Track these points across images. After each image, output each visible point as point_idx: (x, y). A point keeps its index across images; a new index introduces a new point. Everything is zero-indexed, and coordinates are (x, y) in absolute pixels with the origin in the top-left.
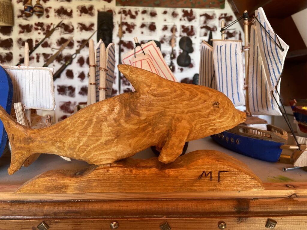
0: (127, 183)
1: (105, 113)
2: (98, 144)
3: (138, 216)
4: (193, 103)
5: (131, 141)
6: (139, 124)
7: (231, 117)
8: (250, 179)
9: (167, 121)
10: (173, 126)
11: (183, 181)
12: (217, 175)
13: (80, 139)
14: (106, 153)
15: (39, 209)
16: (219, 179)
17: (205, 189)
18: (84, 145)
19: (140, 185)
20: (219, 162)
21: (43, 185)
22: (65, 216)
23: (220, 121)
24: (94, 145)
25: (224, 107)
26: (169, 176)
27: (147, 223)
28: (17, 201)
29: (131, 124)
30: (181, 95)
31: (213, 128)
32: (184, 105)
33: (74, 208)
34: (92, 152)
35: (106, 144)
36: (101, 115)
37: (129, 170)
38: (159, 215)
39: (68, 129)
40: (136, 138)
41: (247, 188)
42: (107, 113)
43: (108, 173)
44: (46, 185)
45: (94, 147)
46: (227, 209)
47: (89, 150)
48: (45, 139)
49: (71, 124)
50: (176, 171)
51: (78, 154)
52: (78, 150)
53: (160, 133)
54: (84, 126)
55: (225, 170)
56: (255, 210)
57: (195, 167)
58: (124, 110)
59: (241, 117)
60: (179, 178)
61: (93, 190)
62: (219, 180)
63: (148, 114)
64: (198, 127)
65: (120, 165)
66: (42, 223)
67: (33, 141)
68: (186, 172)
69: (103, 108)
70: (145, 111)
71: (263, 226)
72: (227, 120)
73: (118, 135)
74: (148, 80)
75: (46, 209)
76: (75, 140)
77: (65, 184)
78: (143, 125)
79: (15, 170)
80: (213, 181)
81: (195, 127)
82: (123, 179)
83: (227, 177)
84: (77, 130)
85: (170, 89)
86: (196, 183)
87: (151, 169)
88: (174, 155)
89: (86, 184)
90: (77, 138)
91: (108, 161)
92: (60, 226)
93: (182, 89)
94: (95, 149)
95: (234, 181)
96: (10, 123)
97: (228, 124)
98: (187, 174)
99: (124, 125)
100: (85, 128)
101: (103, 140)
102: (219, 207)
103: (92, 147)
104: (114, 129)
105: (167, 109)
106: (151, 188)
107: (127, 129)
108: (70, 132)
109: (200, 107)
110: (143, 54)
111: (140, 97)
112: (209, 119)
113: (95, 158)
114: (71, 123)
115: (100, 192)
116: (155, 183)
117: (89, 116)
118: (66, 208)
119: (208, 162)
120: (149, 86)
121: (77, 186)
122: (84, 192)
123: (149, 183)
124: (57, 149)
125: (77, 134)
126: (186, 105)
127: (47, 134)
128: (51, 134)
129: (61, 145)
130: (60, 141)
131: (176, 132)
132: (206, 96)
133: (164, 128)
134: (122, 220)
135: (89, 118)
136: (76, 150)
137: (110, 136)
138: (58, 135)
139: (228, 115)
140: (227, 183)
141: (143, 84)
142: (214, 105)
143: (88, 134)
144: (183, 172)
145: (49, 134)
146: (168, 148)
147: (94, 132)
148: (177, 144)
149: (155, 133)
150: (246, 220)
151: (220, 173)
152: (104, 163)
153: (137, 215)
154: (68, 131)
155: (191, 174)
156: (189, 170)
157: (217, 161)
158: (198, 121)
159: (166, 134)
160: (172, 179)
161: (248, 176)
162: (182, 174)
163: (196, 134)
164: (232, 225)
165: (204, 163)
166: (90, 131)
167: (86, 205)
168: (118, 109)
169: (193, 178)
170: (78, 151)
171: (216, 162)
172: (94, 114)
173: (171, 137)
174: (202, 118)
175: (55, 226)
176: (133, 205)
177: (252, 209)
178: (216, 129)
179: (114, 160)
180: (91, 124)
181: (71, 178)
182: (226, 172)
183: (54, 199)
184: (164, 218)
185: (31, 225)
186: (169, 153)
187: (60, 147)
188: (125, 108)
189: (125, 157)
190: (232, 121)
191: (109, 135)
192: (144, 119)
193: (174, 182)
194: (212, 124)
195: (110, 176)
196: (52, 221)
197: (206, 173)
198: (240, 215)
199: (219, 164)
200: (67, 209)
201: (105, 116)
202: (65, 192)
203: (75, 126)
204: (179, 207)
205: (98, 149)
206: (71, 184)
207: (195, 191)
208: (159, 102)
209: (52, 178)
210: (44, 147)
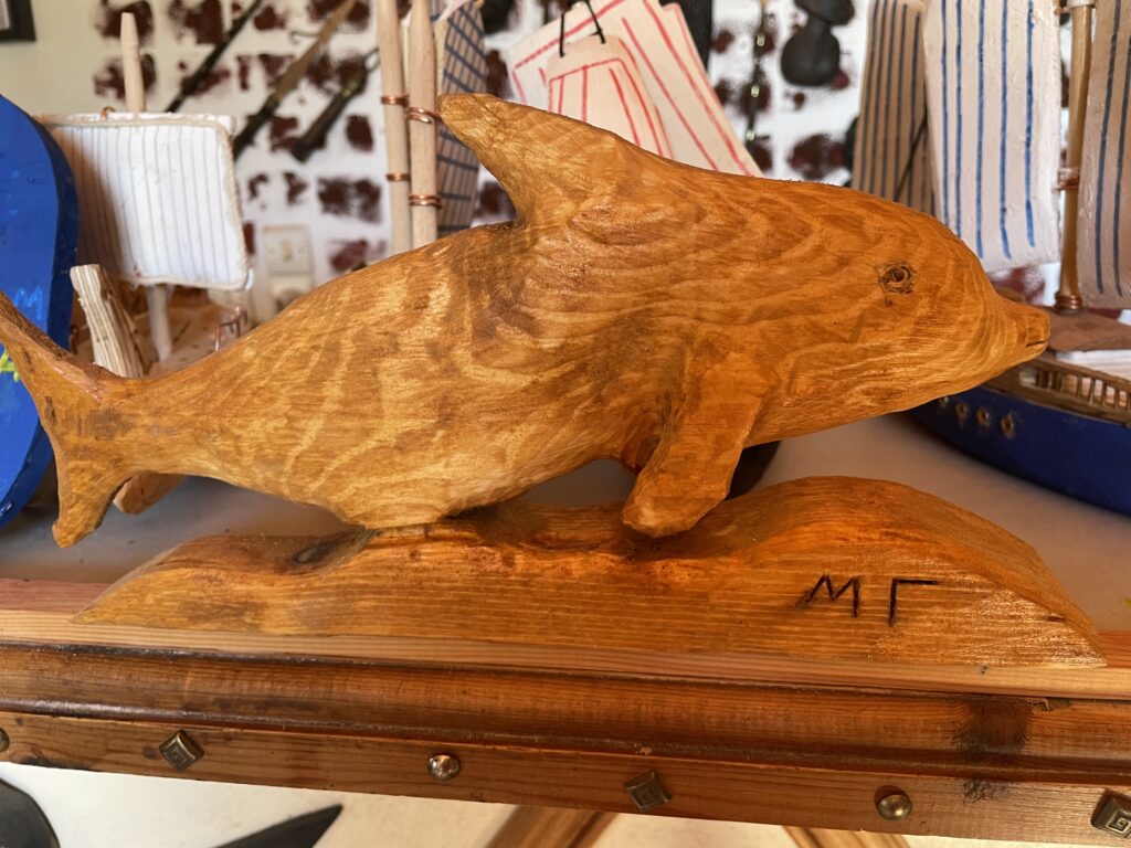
0: (492, 605)
1: (390, 318)
2: (369, 447)
3: (536, 738)
4: (782, 271)
5: (503, 438)
6: (532, 370)
7: (972, 335)
8: (1043, 618)
9: (663, 355)
10: (687, 378)
11: (727, 612)
12: (886, 597)
13: (296, 425)
14: (406, 484)
15: (167, 683)
16: (892, 613)
17: (823, 649)
18: (314, 449)
19: (546, 617)
20: (899, 542)
21: (173, 598)
22: (258, 714)
23: (911, 358)
24: (355, 451)
25: (937, 288)
26: (667, 589)
27: (575, 769)
28: (89, 647)
29: (499, 368)
30: (729, 236)
31: (875, 389)
32: (738, 283)
33: (292, 689)
34: (347, 477)
35: (400, 448)
36: (374, 325)
37: (498, 555)
38: (621, 739)
39: (247, 382)
40: (523, 426)
41: (1019, 657)
42: (399, 319)
43: (416, 565)
44: (182, 596)
45: (356, 460)
46: (920, 741)
47: (336, 469)
48: (165, 421)
49: (257, 361)
50: (700, 568)
51: (293, 482)
52: (293, 466)
53: (629, 406)
54: (307, 372)
55: (921, 576)
56: (1052, 752)
57: (784, 557)
58: (468, 306)
59: (1022, 336)
60: (713, 600)
61: (360, 624)
62: (892, 616)
63: (573, 324)
64: (803, 382)
65: (466, 534)
66: (174, 736)
67: (126, 428)
68: (740, 575)
69: (382, 294)
70: (556, 310)
71: (1080, 820)
72: (946, 351)
73: (448, 413)
74: (575, 163)
75: (192, 685)
76: (276, 429)
77: (252, 597)
78: (555, 373)
79: (77, 531)
80: (863, 618)
81: (791, 383)
82: (478, 590)
83: (932, 605)
84: (282, 386)
85: (674, 204)
86: (786, 624)
87: (590, 556)
88: (690, 505)
89: (331, 602)
90: (286, 421)
91: (416, 515)
92: (241, 752)
93: (735, 206)
94: (360, 467)
95: (961, 624)
96: (31, 354)
97: (953, 370)
98: (748, 586)
99: (471, 370)
100: (314, 382)
101: (389, 430)
102: (886, 728)
103: (345, 458)
104: (428, 386)
105: (659, 300)
106: (589, 632)
107: (483, 388)
108: (254, 394)
109: (816, 289)
110: (598, 38)
111: (536, 248)
112: (860, 345)
113: (363, 503)
114: (256, 356)
115: (386, 633)
116: (610, 613)
117: (326, 328)
118: (263, 687)
119: (844, 539)
120: (578, 195)
121: (300, 606)
122: (328, 632)
123: (583, 612)
124: (216, 461)
125: (282, 405)
126: (747, 280)
127: (171, 401)
128: (187, 400)
129: (229, 446)
130: (223, 432)
131: (697, 406)
132: (853, 237)
133: (648, 388)
134: (472, 750)
135: (324, 338)
136: (288, 467)
137: (415, 415)
138: (212, 406)
139: (952, 330)
140: (930, 630)
141: (552, 185)
142: (885, 280)
143: (328, 406)
144: (731, 576)
145: (181, 403)
146: (662, 471)
147: (350, 396)
148: (704, 457)
149: (607, 405)
150: (1003, 788)
151: (899, 587)
152: (398, 521)
153: (532, 734)
154: (249, 392)
155: (765, 585)
156: (757, 567)
157: (887, 534)
158: (807, 355)
159: (657, 412)
160: (679, 602)
161: (1031, 605)
162: (723, 583)
163: (794, 415)
164: (936, 808)
165: (823, 543)
166: (333, 391)
167: (337, 680)
168: (445, 303)
169: (772, 603)
170: (295, 473)
171: (880, 540)
172: (344, 320)
173: (676, 428)
174: (824, 341)
175: (224, 750)
176: (520, 692)
177: (1034, 748)
178: (891, 393)
179: (439, 514)
180: (334, 366)
181: (277, 576)
182: (925, 586)
183: (220, 648)
184: (643, 754)
185: (137, 740)
186: (670, 495)
187: (226, 453)
188: (475, 297)
189: (484, 502)
190: (973, 354)
191: (410, 411)
192: (557, 345)
193: (688, 613)
194: (873, 372)
195: (425, 575)
196: (212, 730)
197: (835, 585)
198: (981, 768)
199: (895, 550)
200: (266, 692)
201: (390, 330)
202: (257, 626)
203: (274, 371)
204: (709, 717)
205: (372, 469)
206: (274, 597)
207: (782, 653)
208: (621, 268)
209: (205, 574)
210: (166, 451)
